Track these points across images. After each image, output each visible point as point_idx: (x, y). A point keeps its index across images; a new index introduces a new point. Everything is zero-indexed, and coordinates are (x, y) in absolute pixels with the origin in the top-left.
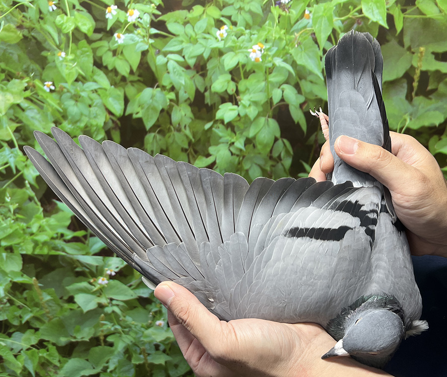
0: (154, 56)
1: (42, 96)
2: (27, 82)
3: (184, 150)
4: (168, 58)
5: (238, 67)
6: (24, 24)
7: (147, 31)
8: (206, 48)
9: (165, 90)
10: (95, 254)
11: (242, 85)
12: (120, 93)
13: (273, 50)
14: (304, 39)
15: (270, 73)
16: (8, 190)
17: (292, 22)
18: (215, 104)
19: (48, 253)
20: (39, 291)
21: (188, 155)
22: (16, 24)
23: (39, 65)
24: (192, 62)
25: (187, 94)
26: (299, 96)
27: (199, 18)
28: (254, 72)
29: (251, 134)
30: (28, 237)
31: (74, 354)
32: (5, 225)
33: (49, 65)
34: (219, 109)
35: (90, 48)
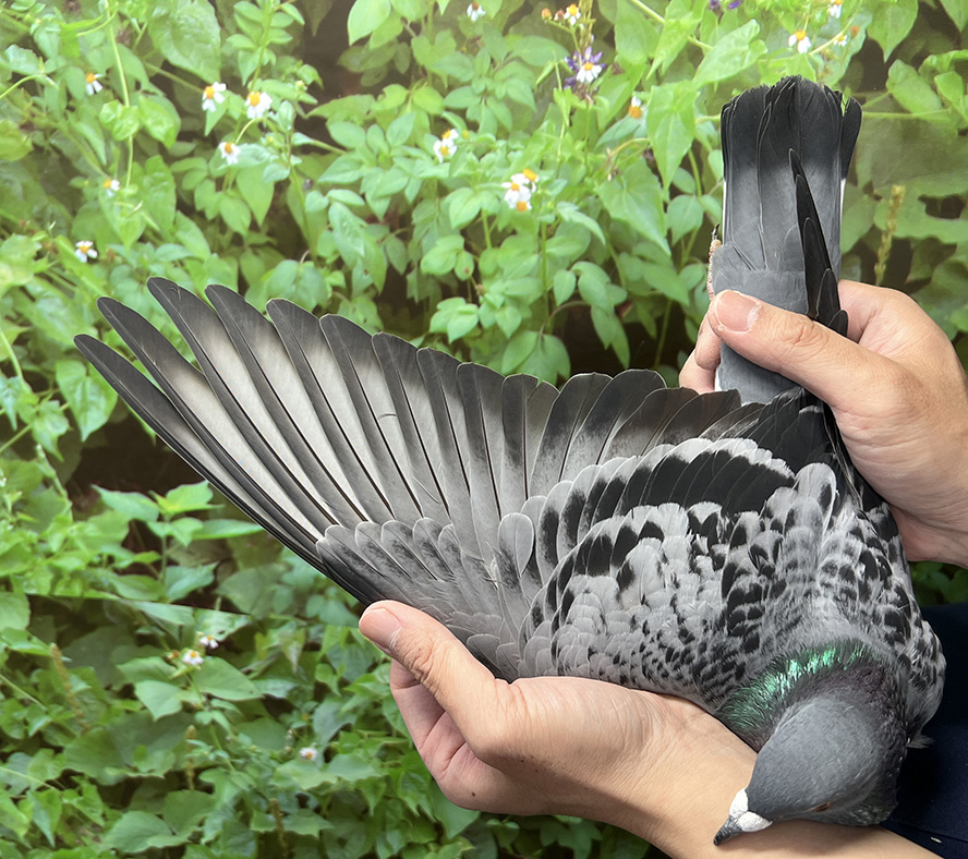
0: (301, 193)
1: (71, 271)
2: (41, 242)
4: (330, 198)
5: (479, 220)
6: (36, 121)
7: (288, 140)
8: (410, 177)
9: (322, 267)
10: (177, 602)
11: (488, 260)
12: (229, 268)
13: (559, 184)
14: (629, 163)
15: (550, 236)
17: (602, 124)
18: (428, 299)
19: (82, 594)
20: (64, 669)
22: (20, 120)
23: (66, 206)
24: (380, 208)
25: (368, 276)
26: (614, 288)
27: (396, 112)
28: (514, 233)
29: (505, 367)
30: (40, 560)
31: (133, 804)
33: (85, 207)
34: (436, 310)
35: (170, 173)
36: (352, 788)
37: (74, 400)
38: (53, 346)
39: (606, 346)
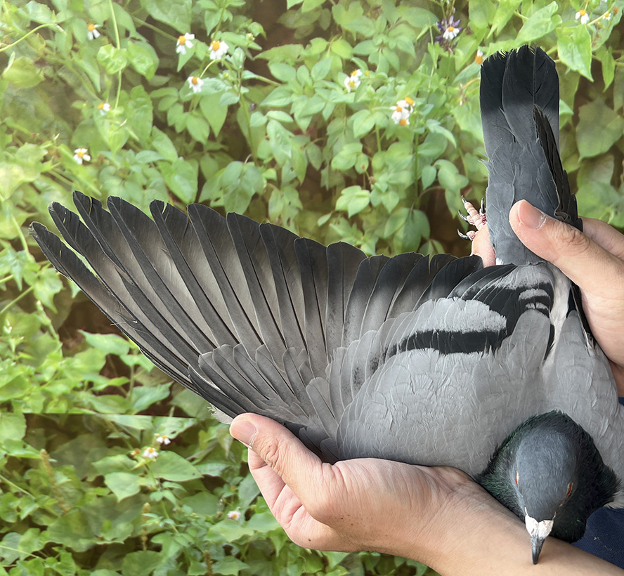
0: (247, 113)
1: (70, 171)
2: (48, 149)
4: (268, 117)
5: (374, 131)
6: (48, 57)
7: (239, 75)
8: (327, 102)
9: (261, 166)
10: (141, 413)
11: (379, 159)
12: (191, 168)
13: (428, 108)
15: (421, 143)
16: (9, 315)
17: (458, 68)
19: (67, 411)
20: (51, 468)
22: (34, 57)
23: (68, 123)
24: (304, 124)
25: (293, 172)
26: (461, 177)
27: (319, 57)
28: (397, 140)
29: (386, 233)
31: (100, 564)
33: (81, 123)
34: (341, 195)
35: (149, 99)
36: (264, 538)
39: (454, 217)
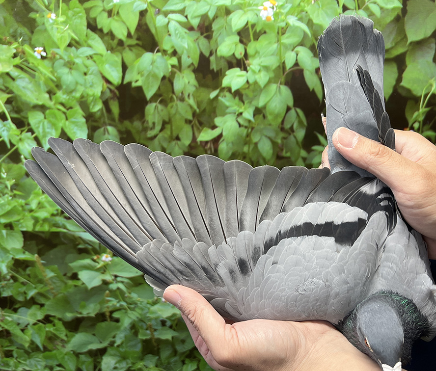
0: (154, 16)
1: (33, 63)
2: (16, 48)
3: (188, 122)
4: (169, 19)
5: (247, 27)
8: (211, 5)
9: (166, 55)
11: (252, 47)
12: (116, 59)
13: (287, 7)
15: (283, 34)
16: (4, 165)
18: (221, 69)
19: (49, 230)
20: (42, 267)
21: (192, 127)
23: (28, 29)
24: (195, 22)
25: (190, 58)
26: (315, 59)
28: (265, 32)
29: (261, 104)
30: (27, 214)
31: (80, 329)
32: (3, 202)
33: (37, 28)
34: (225, 75)
35: (83, 9)
37: (39, 132)
38: (26, 104)
39: (311, 90)
